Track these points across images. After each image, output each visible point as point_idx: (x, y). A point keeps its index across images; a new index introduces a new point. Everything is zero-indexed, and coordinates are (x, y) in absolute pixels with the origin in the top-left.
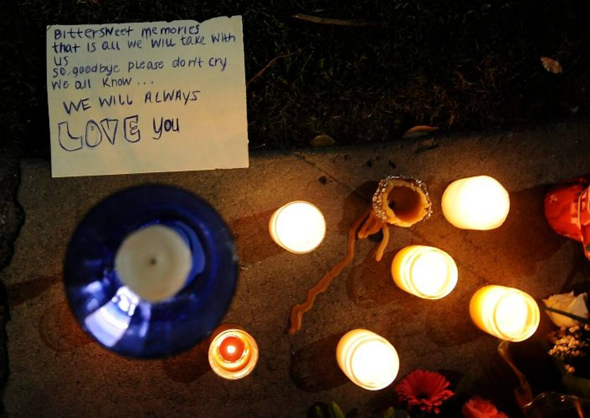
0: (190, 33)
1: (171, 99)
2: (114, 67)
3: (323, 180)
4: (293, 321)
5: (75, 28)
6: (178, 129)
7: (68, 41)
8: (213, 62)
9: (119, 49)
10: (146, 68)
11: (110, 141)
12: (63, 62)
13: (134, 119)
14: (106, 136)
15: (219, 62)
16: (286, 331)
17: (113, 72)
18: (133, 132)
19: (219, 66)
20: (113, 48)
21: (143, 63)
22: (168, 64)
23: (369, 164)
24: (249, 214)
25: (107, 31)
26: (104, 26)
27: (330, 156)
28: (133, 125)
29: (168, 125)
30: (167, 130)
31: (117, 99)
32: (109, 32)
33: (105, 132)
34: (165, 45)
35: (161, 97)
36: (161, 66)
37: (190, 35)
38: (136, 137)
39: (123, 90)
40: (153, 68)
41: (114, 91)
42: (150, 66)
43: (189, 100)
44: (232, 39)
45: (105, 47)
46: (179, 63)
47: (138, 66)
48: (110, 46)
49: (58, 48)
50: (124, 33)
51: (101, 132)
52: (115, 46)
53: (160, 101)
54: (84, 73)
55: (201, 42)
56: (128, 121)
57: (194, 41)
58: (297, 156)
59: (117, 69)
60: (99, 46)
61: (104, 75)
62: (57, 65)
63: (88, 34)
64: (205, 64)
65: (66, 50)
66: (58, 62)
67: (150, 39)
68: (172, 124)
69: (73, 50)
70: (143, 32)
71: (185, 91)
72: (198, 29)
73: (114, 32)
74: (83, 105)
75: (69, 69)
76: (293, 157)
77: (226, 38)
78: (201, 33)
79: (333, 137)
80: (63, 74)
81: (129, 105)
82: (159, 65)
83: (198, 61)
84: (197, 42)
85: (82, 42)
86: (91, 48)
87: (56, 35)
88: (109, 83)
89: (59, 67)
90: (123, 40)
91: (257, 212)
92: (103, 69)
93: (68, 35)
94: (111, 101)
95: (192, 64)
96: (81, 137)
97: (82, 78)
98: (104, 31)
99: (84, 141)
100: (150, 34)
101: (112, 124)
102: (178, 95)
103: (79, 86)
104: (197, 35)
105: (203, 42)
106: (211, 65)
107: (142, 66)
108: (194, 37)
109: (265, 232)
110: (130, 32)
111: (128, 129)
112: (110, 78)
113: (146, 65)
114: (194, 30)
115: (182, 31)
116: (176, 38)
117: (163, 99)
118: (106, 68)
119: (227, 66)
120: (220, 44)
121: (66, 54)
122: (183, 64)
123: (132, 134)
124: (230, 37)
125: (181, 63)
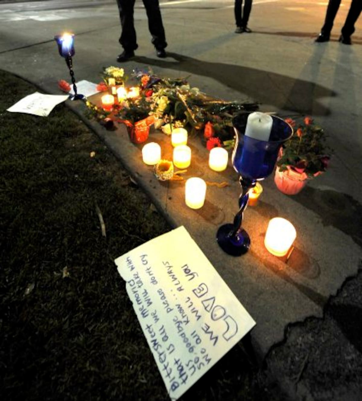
0: (134, 284)
1: (174, 276)
2: (176, 321)
3: (170, 198)
4: (224, 186)
5: (163, 374)
6: (186, 265)
7: (175, 373)
8: (145, 262)
9: (163, 327)
10: (166, 299)
11: (214, 301)
12: (191, 364)
13: (195, 292)
14: (214, 304)
15: (144, 259)
16: (229, 186)
17: (179, 320)
18: (202, 289)
19: (146, 258)
20: (164, 331)
21: (164, 303)
22: (157, 287)
23: (155, 188)
24: (200, 217)
25: (155, 344)
26: (153, 350)
27: (159, 200)
28: (199, 291)
29: (187, 271)
30: (190, 271)
31: (192, 308)
32: (155, 343)
33: (212, 306)
34: (147, 295)
35: (176, 282)
36: (160, 291)
37: (136, 284)
38: (203, 286)
39: (185, 306)
40: (164, 295)
41: (188, 311)
42: (163, 297)
43: (170, 265)
44: (129, 259)
45: (165, 339)
46: (154, 281)
47: (166, 305)
48: (164, 335)
49: (184, 377)
50: (151, 330)
51: (214, 309)
52: (162, 331)
53: (179, 281)
54: (189, 342)
55: (137, 275)
56: (199, 295)
57: (138, 279)
58: (166, 211)
59: (176, 319)
60: (167, 344)
61: (183, 325)
62: (195, 369)
63: (163, 358)
64: (148, 266)
65: (182, 370)
66: (193, 369)
67: (148, 308)
68: (186, 270)
69: (179, 363)
70: (145, 316)
71: (166, 270)
72: (130, 281)
73: (154, 338)
74: (207, 330)
75: (193, 357)
76: (168, 212)
77: (130, 262)
78: (132, 277)
79: (150, 205)
80: (198, 358)
81: (191, 299)
82: (160, 292)
83: (148, 271)
84: (138, 277)
85: (170, 359)
86: (171, 349)
87: (176, 388)
88: (185, 319)
89: (196, 365)
90: (156, 328)
91: (198, 215)
92: (180, 329)
93: (172, 376)
94: (195, 311)
95: (151, 273)
96: (224, 320)
97: (192, 341)
98: (156, 347)
99: (225, 317)
100: (145, 310)
101: (206, 304)
102: (170, 272)
103: (198, 341)
104: (134, 279)
105: (136, 273)
106: (147, 263)
107: (166, 302)
108: (136, 281)
109: (203, 208)
110: (149, 325)
111: (202, 293)
112: (183, 320)
113: (164, 301)
114: (132, 283)
115: (135, 290)
116: (140, 291)
117: (177, 280)
118: (179, 327)
119: (144, 254)
120: (134, 264)
121: (185, 367)
122: (153, 278)
123: (203, 289)
124: (128, 260)
125: (154, 279)
